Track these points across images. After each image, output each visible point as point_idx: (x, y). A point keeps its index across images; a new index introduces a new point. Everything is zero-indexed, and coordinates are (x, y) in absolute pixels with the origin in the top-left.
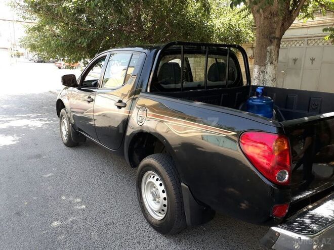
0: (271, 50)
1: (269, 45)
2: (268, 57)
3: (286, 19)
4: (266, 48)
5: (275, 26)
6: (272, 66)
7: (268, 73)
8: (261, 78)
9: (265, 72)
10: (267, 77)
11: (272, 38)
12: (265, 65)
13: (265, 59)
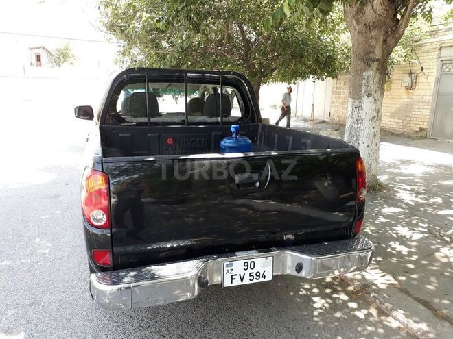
0: (368, 77)
1: (365, 71)
2: (363, 86)
3: (389, 33)
4: (361, 74)
5: (373, 43)
6: (371, 99)
7: (364, 109)
8: (355, 116)
9: (360, 108)
10: (362, 114)
11: (369, 60)
12: (360, 98)
13: (361, 90)
